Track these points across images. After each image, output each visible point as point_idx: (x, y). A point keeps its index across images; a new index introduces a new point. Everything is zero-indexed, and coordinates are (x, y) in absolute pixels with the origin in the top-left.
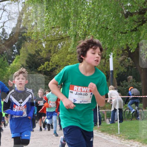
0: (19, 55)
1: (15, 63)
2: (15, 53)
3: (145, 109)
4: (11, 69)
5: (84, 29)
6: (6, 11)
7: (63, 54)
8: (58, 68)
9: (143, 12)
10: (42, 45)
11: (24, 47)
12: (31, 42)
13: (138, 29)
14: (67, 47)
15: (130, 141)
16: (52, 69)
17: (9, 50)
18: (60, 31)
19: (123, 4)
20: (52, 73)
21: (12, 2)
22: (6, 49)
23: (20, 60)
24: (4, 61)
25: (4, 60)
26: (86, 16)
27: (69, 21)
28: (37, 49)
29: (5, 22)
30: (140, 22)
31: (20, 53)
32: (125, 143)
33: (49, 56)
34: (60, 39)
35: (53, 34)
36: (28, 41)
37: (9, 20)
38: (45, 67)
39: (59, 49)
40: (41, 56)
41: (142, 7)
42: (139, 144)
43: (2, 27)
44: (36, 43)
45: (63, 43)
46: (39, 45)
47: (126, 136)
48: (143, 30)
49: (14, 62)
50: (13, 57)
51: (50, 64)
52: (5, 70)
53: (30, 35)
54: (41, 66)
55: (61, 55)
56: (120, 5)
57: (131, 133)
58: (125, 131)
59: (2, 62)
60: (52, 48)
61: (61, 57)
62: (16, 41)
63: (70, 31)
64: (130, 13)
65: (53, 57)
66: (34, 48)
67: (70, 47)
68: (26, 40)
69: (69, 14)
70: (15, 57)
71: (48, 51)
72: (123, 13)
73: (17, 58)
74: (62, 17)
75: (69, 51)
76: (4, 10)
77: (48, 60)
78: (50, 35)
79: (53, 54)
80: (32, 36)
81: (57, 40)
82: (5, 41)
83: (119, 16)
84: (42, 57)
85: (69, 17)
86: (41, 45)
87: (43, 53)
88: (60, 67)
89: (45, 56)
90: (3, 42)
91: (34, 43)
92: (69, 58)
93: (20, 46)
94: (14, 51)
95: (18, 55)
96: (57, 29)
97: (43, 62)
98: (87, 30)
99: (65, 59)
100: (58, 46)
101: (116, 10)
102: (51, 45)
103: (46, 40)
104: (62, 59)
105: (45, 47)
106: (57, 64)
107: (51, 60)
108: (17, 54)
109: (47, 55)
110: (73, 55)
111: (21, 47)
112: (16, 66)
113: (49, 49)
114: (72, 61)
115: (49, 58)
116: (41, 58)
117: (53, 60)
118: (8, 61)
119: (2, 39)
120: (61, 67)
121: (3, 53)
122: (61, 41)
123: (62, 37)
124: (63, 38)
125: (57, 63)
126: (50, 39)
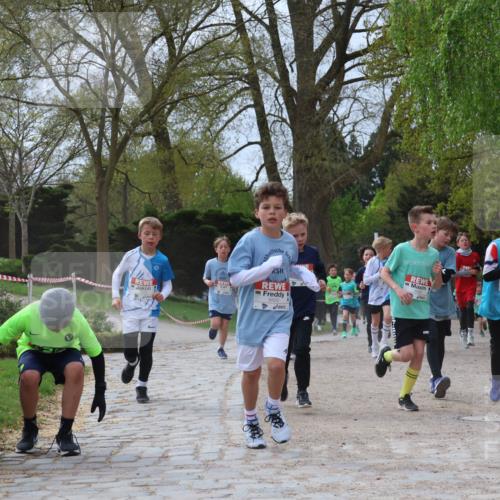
0: (384, 188)
2: (375, 186)
4: (366, 217)
6: (360, 101)
8: (465, 216)
11: (393, 174)
12: (408, 163)
17: (365, 177)
21: (372, 83)
22: (359, 178)
23: (384, 198)
24: (353, 201)
25: (353, 198)
28: (420, 177)
29: (358, 122)
31: (386, 185)
33: (447, 190)
36: (403, 161)
37: (365, 118)
39: (467, 176)
40: (428, 191)
43: (349, 132)
46: (425, 168)
49: (372, 203)
50: (370, 192)
51: (447, 208)
52: (355, 218)
53: (407, 148)
60: (453, 175)
62: (377, 162)
65: (454, 194)
66: (415, 175)
68: (398, 159)
70: (374, 193)
71: (444, 181)
73: (380, 194)
77: (444, 198)
79: (455, 186)
81: (464, 157)
82: (356, 161)
84: (432, 193)
86: (429, 168)
87: (433, 184)
88: (468, 214)
89: (437, 191)
90: (352, 163)
91: (415, 163)
93: (386, 170)
94: (375, 180)
95: (381, 188)
102: (451, 168)
107: (449, 199)
108: (379, 186)
109: (442, 189)
112: (377, 211)
113: (446, 176)
115: (446, 194)
116: (429, 194)
117: (454, 198)
118: (360, 201)
119: (350, 157)
121: (351, 185)
125: (462, 205)
126: (449, 156)
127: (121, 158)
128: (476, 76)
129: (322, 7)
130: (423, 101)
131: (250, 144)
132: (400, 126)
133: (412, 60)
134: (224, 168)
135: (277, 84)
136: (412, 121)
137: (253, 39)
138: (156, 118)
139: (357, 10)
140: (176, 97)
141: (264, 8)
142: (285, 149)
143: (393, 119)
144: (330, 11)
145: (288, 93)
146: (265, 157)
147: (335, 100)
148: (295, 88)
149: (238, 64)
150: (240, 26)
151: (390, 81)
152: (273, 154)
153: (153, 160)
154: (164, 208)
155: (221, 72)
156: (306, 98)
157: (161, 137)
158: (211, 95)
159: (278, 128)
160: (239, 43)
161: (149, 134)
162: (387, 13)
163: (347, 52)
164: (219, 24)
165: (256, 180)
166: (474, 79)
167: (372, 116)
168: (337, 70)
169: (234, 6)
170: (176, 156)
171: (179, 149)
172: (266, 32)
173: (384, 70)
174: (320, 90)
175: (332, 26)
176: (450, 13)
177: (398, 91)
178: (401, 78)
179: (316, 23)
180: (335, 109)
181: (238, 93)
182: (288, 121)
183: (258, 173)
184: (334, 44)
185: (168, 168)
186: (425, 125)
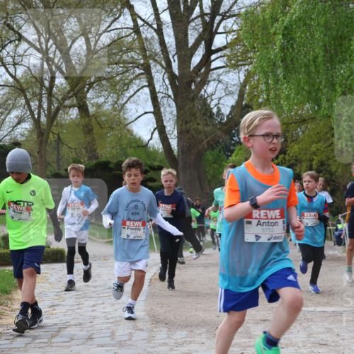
2: (235, 143)
6: (222, 83)
7: (305, 144)
8: (298, 164)
17: (227, 137)
21: (230, 70)
22: (223, 137)
23: (242, 152)
24: (220, 154)
25: (220, 152)
29: (221, 98)
33: (285, 146)
34: (300, 122)
37: (226, 95)
43: (216, 105)
45: (305, 128)
49: (234, 155)
50: (232, 148)
51: (286, 159)
55: (302, 145)
59: (217, 155)
60: (289, 135)
61: (302, 148)
65: (290, 148)
70: (235, 148)
73: (239, 149)
79: (291, 143)
81: (297, 123)
82: (221, 125)
88: (301, 162)
90: (218, 127)
92: (315, 149)
94: (235, 139)
95: (239, 145)
96: (296, 108)
99: (309, 150)
100: (297, 132)
102: (288, 130)
104: (304, 151)
107: (287, 152)
108: (238, 143)
110: (320, 144)
115: (285, 149)
117: (290, 151)
118: (225, 154)
119: (217, 122)
121: (218, 142)
122: (302, 125)
123: (303, 118)
124: (304, 120)
125: (296, 157)
126: (286, 121)
127: (55, 123)
128: (303, 65)
129: (194, 16)
130: (267, 83)
131: (146, 113)
132: (251, 100)
133: (258, 54)
134: (129, 131)
135: (164, 71)
136: (259, 97)
137: (146, 39)
138: (79, 95)
139: (218, 18)
140: (92, 80)
141: (153, 17)
142: (170, 116)
143: (246, 96)
144: (200, 19)
145: (172, 77)
146: (157, 122)
147: (205, 82)
148: (177, 73)
149: (136, 57)
150: (136, 29)
151: (244, 68)
152: (162, 121)
153: (78, 125)
154: (86, 159)
155: (124, 62)
156: (185, 81)
157: (83, 108)
158: (118, 78)
159: (165, 102)
160: (136, 42)
161: (74, 106)
162: (239, 21)
163: (213, 48)
164: (122, 28)
165: (151, 139)
166: (301, 67)
167: (231, 93)
168: (206, 61)
169: (132, 15)
170: (94, 122)
171: (96, 116)
172: (155, 34)
173: (239, 61)
174: (195, 75)
175: (201, 30)
176: (283, 20)
177: (249, 75)
178: (251, 66)
179: (190, 27)
180: (205, 88)
181: (137, 77)
182: (173, 97)
183: (152, 134)
184: (203, 43)
185: (88, 130)
186: (268, 100)
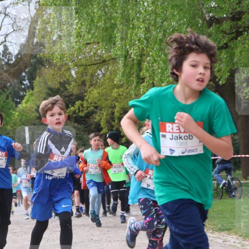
0: (33, 89)
1: (26, 103)
2: (25, 87)
3: (246, 179)
4: (19, 114)
5: (140, 46)
6: (10, 16)
7: (106, 88)
8: (98, 112)
9: (236, 17)
10: (71, 73)
11: (40, 77)
12: (52, 69)
13: (230, 46)
14: (113, 76)
15: (223, 233)
16: (89, 113)
17: (16, 81)
18: (99, 49)
19: (203, 4)
20: (88, 119)
21: (19, 2)
22: (11, 80)
23: (33, 98)
24: (7, 101)
25: (7, 98)
26: (143, 25)
27: (115, 32)
28: (61, 80)
29: (8, 34)
30: (233, 33)
31: (35, 87)
32: (214, 237)
33: (83, 91)
34: (100, 63)
35: (87, 54)
36: (47, 67)
37: (14, 31)
38: (76, 110)
39: (99, 79)
40: (68, 92)
41: (236, 9)
42: (237, 239)
43: (2, 43)
44: (60, 69)
45: (106, 70)
46: (64, 73)
47: (214, 225)
48: (238, 47)
49: (24, 101)
50: (22, 93)
51: (84, 105)
52: (9, 115)
53: (49, 56)
54: (69, 108)
55: (102, 90)
56: (199, 5)
57: (224, 219)
58: (214, 217)
59: (4, 102)
60: (88, 78)
61: (102, 93)
62: (26, 67)
63: (116, 48)
64: (215, 18)
65: (88, 93)
66: (57, 79)
67: (116, 77)
68: (43, 65)
69: (115, 21)
70: (25, 93)
71: (80, 83)
72: (204, 19)
73: (30, 95)
74: (103, 26)
75: (115, 82)
76: (6, 15)
77: (81, 97)
78: (83, 56)
79: (89, 87)
80: (53, 57)
81: (96, 64)
82: (8, 67)
83: (198, 24)
84: (72, 93)
85: (114, 26)
86: (69, 72)
87: (72, 86)
88: (101, 110)
89: (76, 91)
90: (5, 69)
91: (56, 69)
92: (115, 95)
93: (34, 74)
94: (24, 82)
95: (30, 90)
96: (95, 47)
97: (72, 101)
98: (145, 48)
99: (110, 96)
100: (96, 74)
101: (193, 14)
102: (86, 73)
103: (76, 65)
104: (105, 96)
105: (75, 76)
106: (95, 105)
107: (85, 98)
108: (28, 88)
109: (80, 90)
110: (122, 89)
111: (35, 76)
112: (27, 108)
113: (82, 79)
114: (122, 100)
115: (82, 95)
116: (69, 94)
117: (89, 97)
118: (13, 100)
119: (3, 63)
120: (103, 109)
121: (5, 87)
122: (103, 67)
123: (103, 59)
124: (104, 61)
125: (95, 103)
126: (84, 63)
